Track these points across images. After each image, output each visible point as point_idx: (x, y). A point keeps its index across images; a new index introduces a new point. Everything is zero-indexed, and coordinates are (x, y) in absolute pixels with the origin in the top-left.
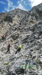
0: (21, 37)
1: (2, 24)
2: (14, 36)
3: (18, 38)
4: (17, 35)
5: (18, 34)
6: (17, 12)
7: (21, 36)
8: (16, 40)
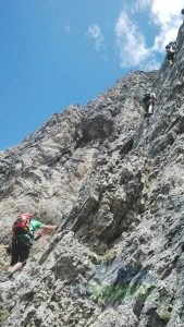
0: (165, 189)
1: (68, 163)
2: (94, 207)
3: (141, 210)
4: (121, 193)
5: (126, 178)
6: (125, 86)
7: (165, 180)
8: (119, 247)
